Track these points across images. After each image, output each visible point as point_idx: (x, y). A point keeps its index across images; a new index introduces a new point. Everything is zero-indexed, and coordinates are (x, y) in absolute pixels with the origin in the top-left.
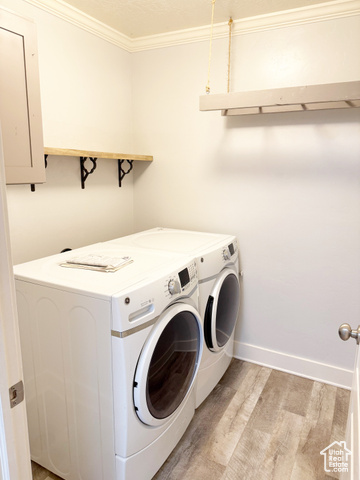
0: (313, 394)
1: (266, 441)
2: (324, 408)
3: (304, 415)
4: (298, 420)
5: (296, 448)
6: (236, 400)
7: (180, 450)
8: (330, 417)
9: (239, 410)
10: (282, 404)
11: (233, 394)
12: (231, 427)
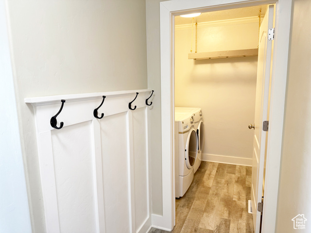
0: (237, 169)
1: (223, 181)
2: (242, 172)
3: (235, 174)
4: (233, 175)
5: (234, 181)
6: (207, 172)
7: (192, 185)
8: (245, 173)
9: (210, 175)
10: (226, 172)
11: (205, 171)
12: (209, 179)
